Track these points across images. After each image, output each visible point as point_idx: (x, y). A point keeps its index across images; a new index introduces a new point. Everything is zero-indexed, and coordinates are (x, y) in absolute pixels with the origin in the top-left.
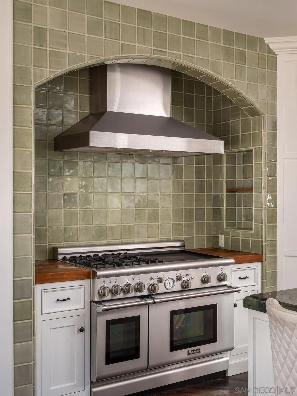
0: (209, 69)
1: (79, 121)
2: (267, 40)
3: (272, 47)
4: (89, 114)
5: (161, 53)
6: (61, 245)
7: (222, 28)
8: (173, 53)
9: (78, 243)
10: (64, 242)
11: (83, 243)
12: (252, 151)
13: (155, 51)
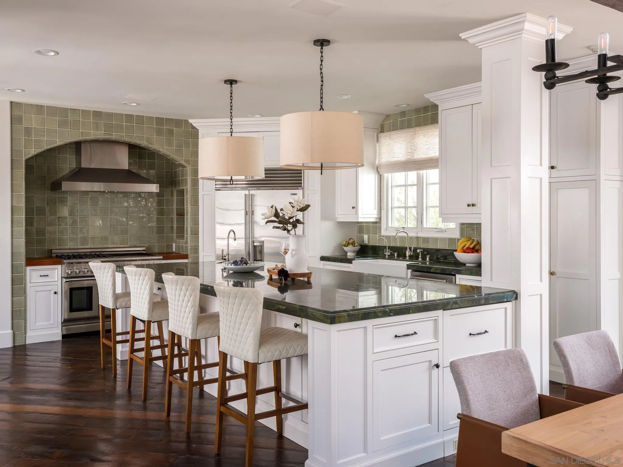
0: (145, 141)
1: (68, 172)
2: (191, 121)
3: (194, 125)
4: (75, 168)
5: (109, 135)
6: (56, 248)
7: (155, 116)
8: (118, 135)
9: (68, 247)
10: (58, 246)
11: (71, 247)
12: (184, 189)
13: (105, 134)
